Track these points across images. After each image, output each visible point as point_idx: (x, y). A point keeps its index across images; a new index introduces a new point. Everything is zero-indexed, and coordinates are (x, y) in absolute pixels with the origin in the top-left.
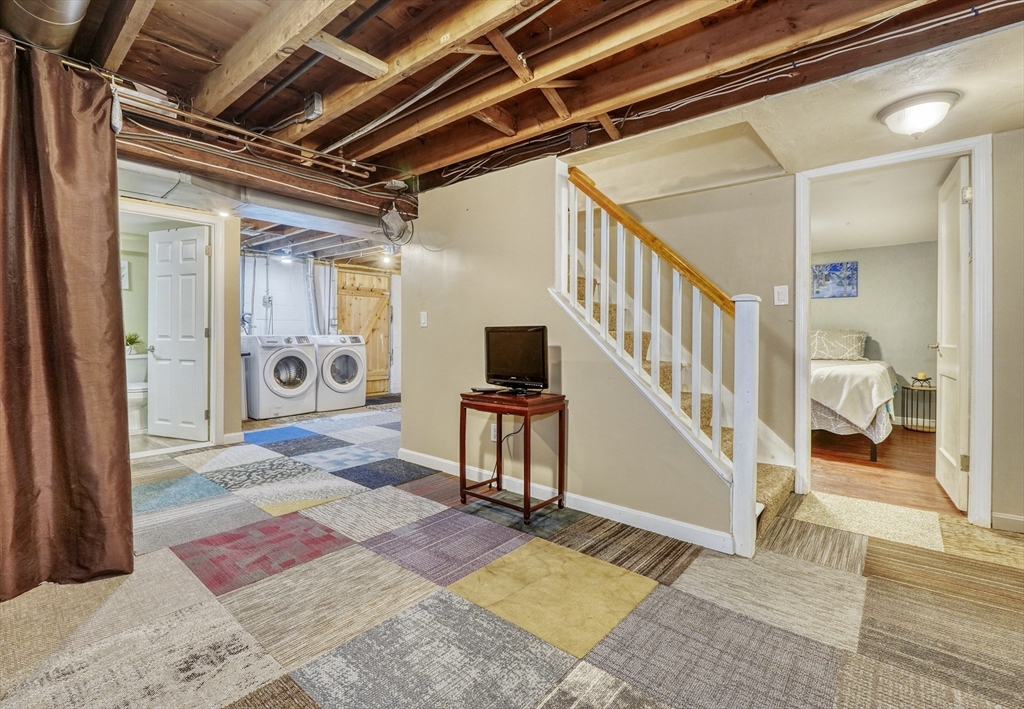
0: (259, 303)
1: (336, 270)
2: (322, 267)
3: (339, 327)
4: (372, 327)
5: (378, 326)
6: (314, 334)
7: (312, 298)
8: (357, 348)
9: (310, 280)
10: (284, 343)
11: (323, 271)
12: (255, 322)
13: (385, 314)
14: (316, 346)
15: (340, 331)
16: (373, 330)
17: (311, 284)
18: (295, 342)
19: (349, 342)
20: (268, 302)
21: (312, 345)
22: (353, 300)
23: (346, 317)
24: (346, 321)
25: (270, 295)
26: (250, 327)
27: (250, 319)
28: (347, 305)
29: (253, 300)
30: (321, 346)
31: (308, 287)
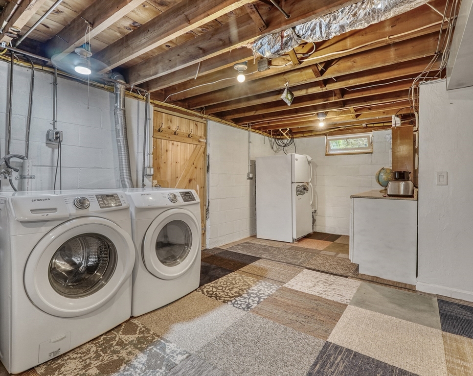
0: (38, 142)
1: (151, 108)
2: (135, 101)
3: (154, 177)
4: (188, 177)
5: (195, 176)
6: (124, 187)
7: (121, 138)
8: (190, 208)
9: (120, 113)
10: (73, 210)
11: (137, 107)
12: (29, 170)
13: (200, 164)
14: (132, 210)
15: (155, 182)
16: (190, 181)
17: (120, 119)
18: (94, 206)
19: (180, 199)
20: (55, 139)
21: (127, 209)
22: (170, 147)
23: (162, 165)
24: (162, 171)
25: (58, 130)
26: (22, 177)
27: (22, 166)
28: (163, 151)
29: (28, 134)
30: (140, 210)
31: (116, 123)
